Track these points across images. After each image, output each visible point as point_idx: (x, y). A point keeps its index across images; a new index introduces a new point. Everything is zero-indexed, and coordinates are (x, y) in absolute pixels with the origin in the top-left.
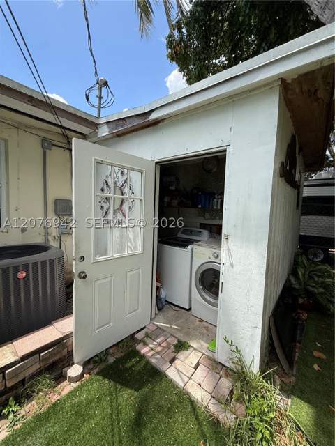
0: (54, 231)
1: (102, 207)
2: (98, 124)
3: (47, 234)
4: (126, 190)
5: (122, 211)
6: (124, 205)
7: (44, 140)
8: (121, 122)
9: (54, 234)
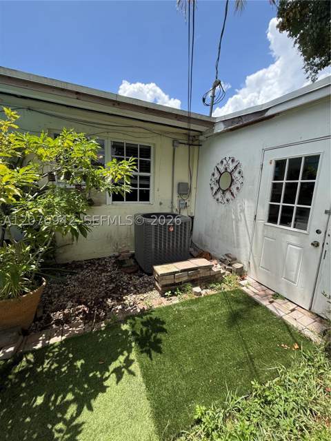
0: (176, 205)
1: (212, 188)
2: (214, 123)
3: (172, 207)
4: (236, 174)
5: (230, 191)
6: (232, 187)
7: (174, 141)
8: (237, 120)
9: (176, 207)
